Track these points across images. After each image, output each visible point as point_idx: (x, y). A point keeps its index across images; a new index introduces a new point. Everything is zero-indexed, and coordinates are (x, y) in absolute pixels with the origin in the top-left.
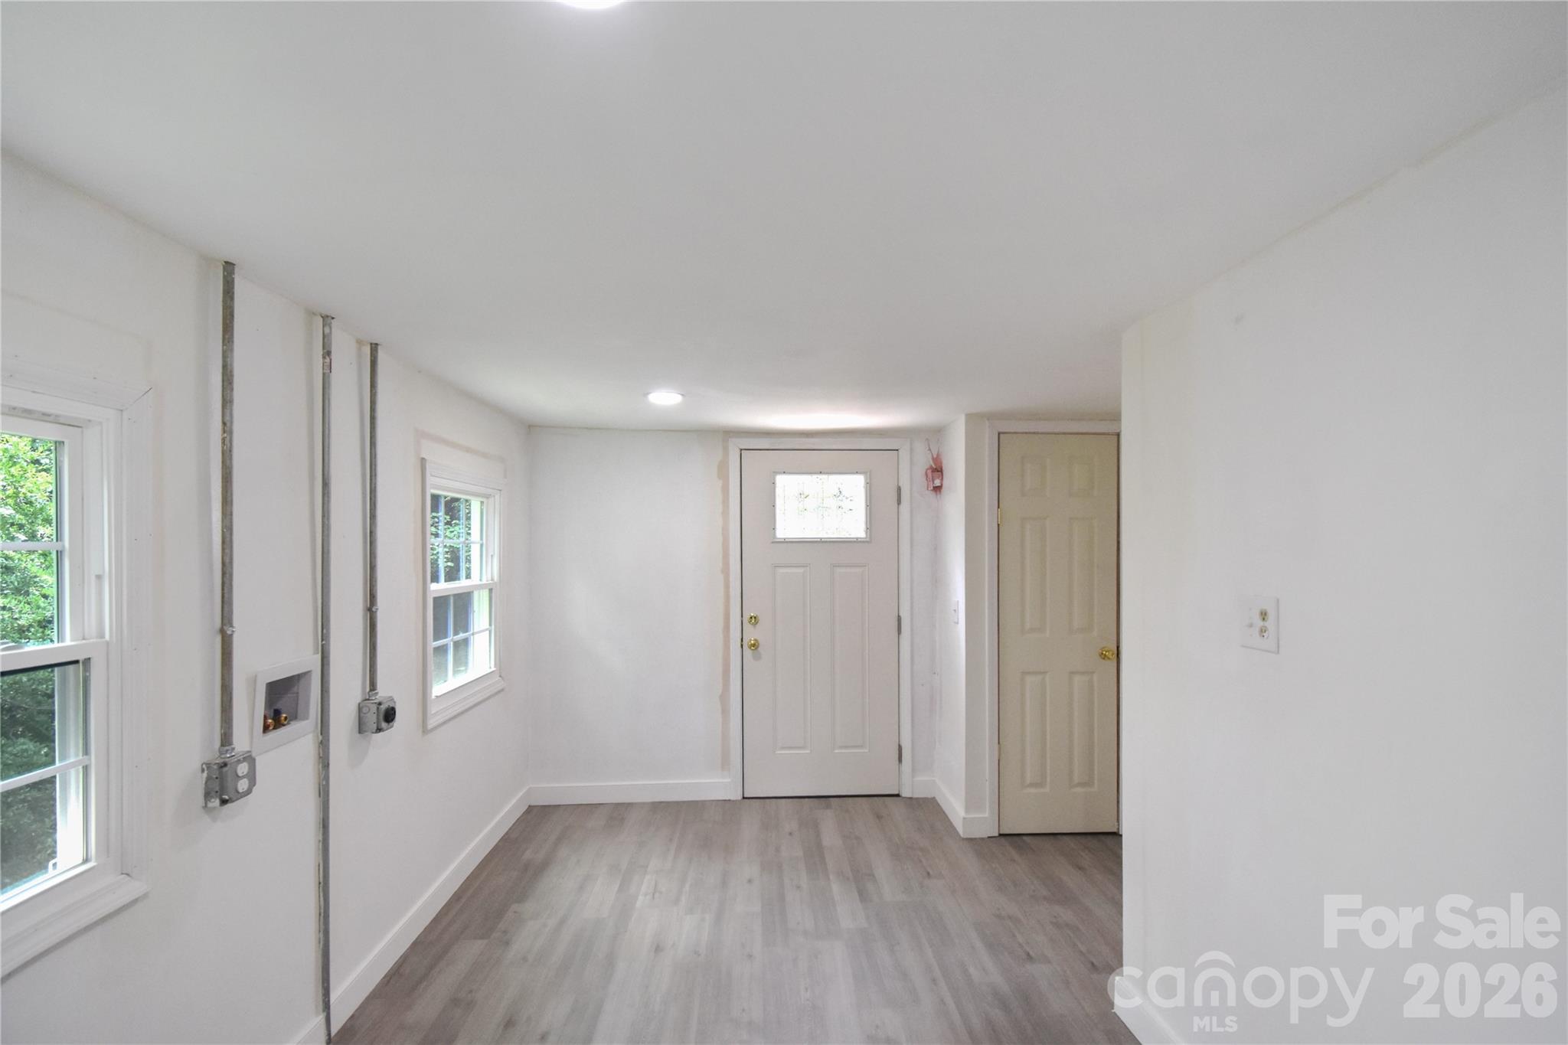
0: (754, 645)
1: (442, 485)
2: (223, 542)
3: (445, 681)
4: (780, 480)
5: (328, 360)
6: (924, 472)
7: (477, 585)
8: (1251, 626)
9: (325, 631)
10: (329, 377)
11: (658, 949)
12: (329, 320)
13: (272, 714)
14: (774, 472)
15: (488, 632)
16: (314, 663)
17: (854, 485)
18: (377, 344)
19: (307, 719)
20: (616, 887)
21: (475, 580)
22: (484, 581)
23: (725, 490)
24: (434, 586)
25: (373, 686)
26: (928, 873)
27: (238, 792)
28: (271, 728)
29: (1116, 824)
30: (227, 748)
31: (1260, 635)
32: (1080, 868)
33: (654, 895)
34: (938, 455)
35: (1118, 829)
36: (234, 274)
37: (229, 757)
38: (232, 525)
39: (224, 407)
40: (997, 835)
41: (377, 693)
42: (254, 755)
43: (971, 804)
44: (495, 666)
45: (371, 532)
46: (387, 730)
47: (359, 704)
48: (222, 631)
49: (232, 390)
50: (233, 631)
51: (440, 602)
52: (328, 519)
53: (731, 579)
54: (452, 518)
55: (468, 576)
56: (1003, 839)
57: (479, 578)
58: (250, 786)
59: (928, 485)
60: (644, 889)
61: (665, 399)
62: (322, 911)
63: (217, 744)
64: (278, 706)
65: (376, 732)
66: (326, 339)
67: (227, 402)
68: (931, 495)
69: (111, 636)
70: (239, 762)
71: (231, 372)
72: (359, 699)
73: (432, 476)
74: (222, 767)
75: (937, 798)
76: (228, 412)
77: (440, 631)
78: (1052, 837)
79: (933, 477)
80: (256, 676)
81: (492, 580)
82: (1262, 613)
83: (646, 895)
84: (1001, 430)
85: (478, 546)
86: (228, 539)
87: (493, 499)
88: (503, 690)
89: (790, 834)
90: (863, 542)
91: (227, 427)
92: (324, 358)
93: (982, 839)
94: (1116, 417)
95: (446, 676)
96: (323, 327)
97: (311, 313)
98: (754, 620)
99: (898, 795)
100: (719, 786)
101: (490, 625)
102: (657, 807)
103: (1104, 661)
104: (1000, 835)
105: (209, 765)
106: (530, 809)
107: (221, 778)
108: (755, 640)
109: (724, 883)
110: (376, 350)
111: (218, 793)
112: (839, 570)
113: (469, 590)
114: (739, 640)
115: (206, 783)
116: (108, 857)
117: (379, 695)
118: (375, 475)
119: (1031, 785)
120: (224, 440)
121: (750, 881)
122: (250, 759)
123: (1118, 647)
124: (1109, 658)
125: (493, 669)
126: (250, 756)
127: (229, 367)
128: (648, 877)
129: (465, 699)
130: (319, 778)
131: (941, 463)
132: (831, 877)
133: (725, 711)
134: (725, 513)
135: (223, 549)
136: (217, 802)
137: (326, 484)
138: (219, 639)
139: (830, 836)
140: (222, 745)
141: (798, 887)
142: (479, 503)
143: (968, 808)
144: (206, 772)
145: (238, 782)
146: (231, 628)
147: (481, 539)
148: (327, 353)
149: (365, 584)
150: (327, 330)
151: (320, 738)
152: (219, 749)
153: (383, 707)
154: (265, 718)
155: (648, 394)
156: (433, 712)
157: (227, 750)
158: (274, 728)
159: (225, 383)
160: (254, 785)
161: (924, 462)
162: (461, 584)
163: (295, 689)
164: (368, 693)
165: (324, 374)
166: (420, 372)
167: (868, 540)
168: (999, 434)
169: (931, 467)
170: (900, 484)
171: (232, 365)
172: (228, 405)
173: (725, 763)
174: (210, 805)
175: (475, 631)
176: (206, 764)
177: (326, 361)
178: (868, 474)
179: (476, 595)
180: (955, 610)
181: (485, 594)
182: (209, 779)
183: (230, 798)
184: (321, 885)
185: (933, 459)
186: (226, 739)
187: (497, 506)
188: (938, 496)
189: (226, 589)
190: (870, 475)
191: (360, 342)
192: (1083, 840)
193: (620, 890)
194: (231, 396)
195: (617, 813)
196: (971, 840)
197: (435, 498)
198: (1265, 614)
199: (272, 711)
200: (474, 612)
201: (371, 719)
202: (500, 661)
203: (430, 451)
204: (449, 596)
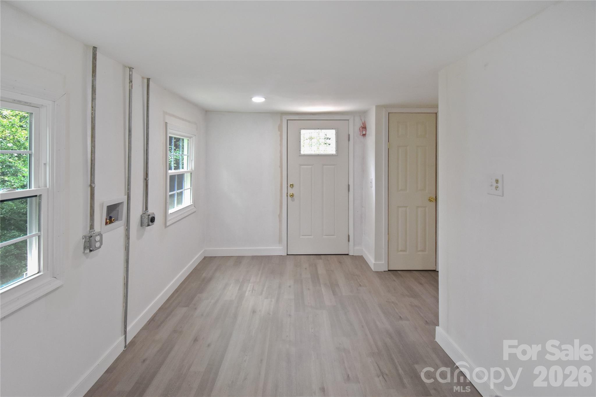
0: (292, 195)
1: (173, 133)
2: (92, 152)
3: (174, 208)
4: (303, 132)
5: (131, 84)
6: (359, 128)
7: (186, 171)
8: (492, 186)
9: (129, 187)
10: (131, 90)
11: (254, 312)
12: (131, 69)
13: (109, 219)
14: (300, 129)
15: (190, 189)
16: (124, 199)
17: (332, 133)
18: (149, 79)
19: (122, 220)
20: (238, 288)
21: (185, 169)
22: (189, 170)
23: (281, 136)
24: (170, 171)
25: (147, 208)
26: (360, 285)
27: (96, 247)
28: (108, 223)
29: (435, 267)
30: (92, 230)
31: (496, 189)
32: (421, 284)
33: (252, 291)
34: (364, 122)
35: (436, 269)
36: (96, 51)
37: (93, 234)
38: (95, 145)
39: (92, 101)
40: (387, 270)
41: (148, 211)
42: (102, 233)
43: (377, 257)
44: (193, 202)
45: (147, 150)
46: (152, 225)
47: (141, 215)
48: (91, 186)
49: (95, 95)
50: (95, 186)
51: (172, 177)
52: (131, 144)
53: (283, 170)
54: (176, 148)
55: (183, 168)
56: (389, 272)
57: (187, 169)
58: (100, 245)
59: (360, 133)
60: (249, 289)
61: (258, 100)
62: (125, 295)
63: (89, 229)
64: (111, 215)
65: (147, 226)
66: (130, 77)
67: (93, 99)
68: (362, 137)
69: (49, 187)
70: (96, 235)
71: (95, 88)
72: (141, 213)
73: (170, 129)
74: (90, 237)
75: (364, 256)
76: (94, 103)
77: (172, 189)
78: (409, 272)
79: (362, 130)
80: (103, 203)
81: (192, 169)
82: (496, 181)
83: (249, 291)
84: (389, 112)
85: (187, 156)
86: (93, 151)
87: (192, 138)
88: (195, 212)
89: (306, 269)
90: (335, 156)
91: (93, 108)
92: (129, 83)
93: (381, 272)
94: (437, 106)
95: (174, 206)
96: (129, 72)
97: (125, 67)
98: (292, 186)
99: (348, 255)
100: (278, 250)
101: (191, 187)
102: (254, 258)
103: (430, 202)
104: (389, 270)
105: (85, 237)
106: (205, 258)
107: (90, 242)
108: (292, 193)
109: (280, 287)
110: (149, 81)
111: (89, 247)
112: (325, 167)
113: (183, 173)
114: (286, 194)
115: (84, 243)
116: (48, 271)
117: (149, 212)
118: (148, 128)
119: (401, 251)
120: (92, 113)
121: (290, 287)
122: (100, 235)
123: (436, 197)
124: (432, 201)
125: (192, 204)
126: (101, 233)
127: (94, 86)
128: (250, 284)
129: (181, 214)
130: (126, 243)
131: (366, 125)
132: (322, 285)
133: (280, 221)
134: (281, 145)
135: (91, 155)
136: (88, 251)
137: (130, 131)
138: (89, 189)
139: (321, 270)
140: (90, 229)
141: (309, 289)
142: (187, 140)
143: (376, 259)
144: (84, 239)
145: (96, 243)
146: (94, 185)
147: (188, 154)
148: (131, 81)
149: (144, 169)
150: (131, 73)
151: (127, 228)
152: (89, 231)
153: (150, 217)
154: (106, 219)
155: (252, 98)
156: (169, 219)
157: (92, 231)
158: (110, 223)
159: (93, 92)
160: (102, 245)
161: (359, 125)
162: (180, 171)
163: (117, 209)
164: (145, 211)
165: (129, 89)
166: (165, 89)
167: (337, 155)
168: (389, 113)
169: (362, 127)
170: (349, 133)
171: (95, 85)
172: (94, 100)
173: (280, 241)
174: (86, 252)
175: (185, 189)
176: (84, 236)
177: (130, 84)
178: (337, 129)
179: (185, 175)
180: (371, 182)
181: (189, 174)
182: (85, 242)
183: (93, 250)
184: (125, 285)
185: (362, 123)
186: (92, 227)
187: (194, 142)
188: (364, 138)
189: (92, 169)
190: (338, 130)
191: (143, 78)
192: (422, 273)
193: (239, 289)
194: (95, 97)
195: (238, 260)
196: (377, 272)
197: (171, 138)
198: (498, 181)
199: (109, 217)
200: (185, 181)
201: (146, 221)
202: (194, 201)
203: (169, 120)
204: (175, 175)
